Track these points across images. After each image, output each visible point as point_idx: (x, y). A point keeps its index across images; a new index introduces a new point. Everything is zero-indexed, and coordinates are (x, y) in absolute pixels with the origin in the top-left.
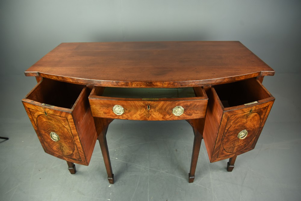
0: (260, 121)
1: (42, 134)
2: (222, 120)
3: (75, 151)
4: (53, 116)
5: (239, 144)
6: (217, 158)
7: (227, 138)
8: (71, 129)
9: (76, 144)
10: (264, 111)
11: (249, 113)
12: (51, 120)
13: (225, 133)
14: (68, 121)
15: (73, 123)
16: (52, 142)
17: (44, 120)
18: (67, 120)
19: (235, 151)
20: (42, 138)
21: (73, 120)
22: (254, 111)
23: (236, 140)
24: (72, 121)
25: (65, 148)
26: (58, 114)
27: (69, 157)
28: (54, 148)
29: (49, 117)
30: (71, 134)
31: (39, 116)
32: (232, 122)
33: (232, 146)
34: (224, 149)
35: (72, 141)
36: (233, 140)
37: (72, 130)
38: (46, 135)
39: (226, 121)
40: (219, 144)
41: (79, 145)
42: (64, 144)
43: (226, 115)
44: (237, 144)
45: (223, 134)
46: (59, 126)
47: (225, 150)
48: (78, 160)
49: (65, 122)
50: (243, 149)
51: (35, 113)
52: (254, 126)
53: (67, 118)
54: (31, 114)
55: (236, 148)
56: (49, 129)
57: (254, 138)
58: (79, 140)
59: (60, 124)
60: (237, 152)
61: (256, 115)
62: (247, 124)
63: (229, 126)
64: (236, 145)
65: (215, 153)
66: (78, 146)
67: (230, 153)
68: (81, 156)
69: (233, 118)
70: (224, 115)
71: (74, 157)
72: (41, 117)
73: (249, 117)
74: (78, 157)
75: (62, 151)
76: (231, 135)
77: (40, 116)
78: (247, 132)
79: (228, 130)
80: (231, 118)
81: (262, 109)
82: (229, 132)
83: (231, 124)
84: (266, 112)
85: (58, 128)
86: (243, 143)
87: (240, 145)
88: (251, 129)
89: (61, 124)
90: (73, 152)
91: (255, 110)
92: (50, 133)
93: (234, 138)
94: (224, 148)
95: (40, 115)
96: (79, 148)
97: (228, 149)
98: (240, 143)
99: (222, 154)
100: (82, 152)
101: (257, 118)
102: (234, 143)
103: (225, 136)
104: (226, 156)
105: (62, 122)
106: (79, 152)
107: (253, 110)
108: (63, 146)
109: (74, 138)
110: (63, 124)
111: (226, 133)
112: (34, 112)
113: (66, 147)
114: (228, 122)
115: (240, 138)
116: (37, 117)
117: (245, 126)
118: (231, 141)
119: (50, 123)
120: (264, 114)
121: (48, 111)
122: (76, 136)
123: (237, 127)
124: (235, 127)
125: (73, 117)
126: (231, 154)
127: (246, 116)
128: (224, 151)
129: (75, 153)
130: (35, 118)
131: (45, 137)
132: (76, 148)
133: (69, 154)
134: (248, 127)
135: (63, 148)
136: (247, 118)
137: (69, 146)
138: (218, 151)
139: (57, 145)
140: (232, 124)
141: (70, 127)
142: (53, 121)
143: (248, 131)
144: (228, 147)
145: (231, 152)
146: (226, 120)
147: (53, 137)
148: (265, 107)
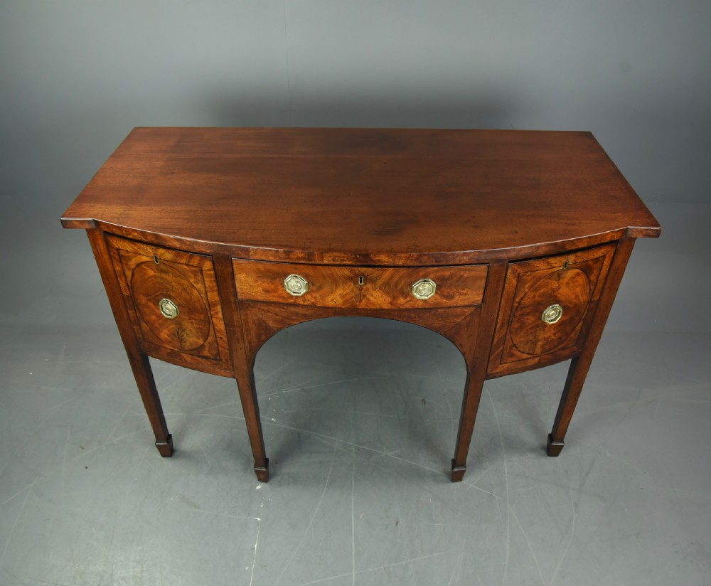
0: (588, 287)
1: (140, 304)
2: (507, 281)
3: (209, 338)
4: (172, 264)
5: (546, 336)
6: (501, 364)
7: (519, 321)
8: (206, 292)
9: (213, 322)
10: (595, 266)
11: (562, 268)
12: (166, 272)
13: (514, 309)
14: (202, 275)
15: (214, 279)
16: (160, 321)
17: (151, 273)
18: (201, 272)
19: (538, 351)
20: (138, 314)
21: (213, 272)
22: (573, 266)
23: (538, 326)
24: (210, 274)
25: (188, 332)
26: (184, 261)
27: (194, 352)
28: (162, 334)
29: (163, 267)
30: (205, 301)
31: (139, 265)
32: (527, 286)
33: (531, 339)
34: (515, 345)
35: (205, 317)
36: (533, 325)
37: (209, 294)
38: (148, 307)
40: (504, 332)
41: (219, 325)
42: (186, 324)
43: (514, 272)
44: (542, 335)
45: (509, 312)
46: (182, 285)
47: (516, 347)
48: (213, 359)
49: (195, 276)
50: (555, 347)
51: (130, 260)
52: (577, 297)
53: (201, 268)
54: (121, 262)
55: (540, 343)
56: (158, 293)
57: (580, 324)
58: (220, 315)
59: (185, 282)
60: (542, 352)
61: (578, 274)
62: (560, 291)
63: (521, 295)
64: (540, 338)
65: (496, 353)
66: (216, 327)
67: (528, 354)
68: (220, 349)
69: (529, 278)
70: (509, 271)
71: (206, 353)
72: (143, 268)
73: (564, 277)
74: (214, 352)
75: (181, 340)
76: (528, 314)
77: (143, 266)
78: (561, 310)
79: (519, 303)
80: (524, 278)
81: (590, 262)
82: (524, 307)
83: (525, 291)
84: (601, 269)
85: (180, 290)
86: (555, 334)
87: (548, 338)
88: (571, 303)
89: (188, 280)
90: (205, 341)
91: (575, 263)
92: (158, 301)
93: (534, 322)
94: (515, 343)
95: (143, 263)
96: (220, 331)
97: (522, 345)
98: (549, 334)
99: (512, 355)
100: (226, 340)
101: (581, 280)
102: (535, 332)
103: (514, 315)
104: (519, 360)
105: (189, 277)
106: (218, 340)
107: (570, 263)
108: (184, 328)
109: (210, 310)
110: (191, 281)
111: (516, 309)
112: (129, 257)
113: (190, 330)
114: (519, 284)
115: (547, 321)
116: (133, 267)
117: (556, 296)
118: (529, 327)
119: (162, 278)
120: (595, 272)
121: (163, 254)
122: (215, 305)
123: (539, 297)
124: (534, 297)
125: (214, 266)
126: (529, 356)
127: (556, 275)
128: (514, 348)
129: (209, 344)
130: (129, 269)
131: (146, 310)
132: (212, 332)
133: (195, 347)
134: (563, 299)
135: (183, 333)
136: (559, 280)
137: (198, 328)
138: (501, 348)
139: (172, 326)
140: (527, 290)
141: (205, 287)
142: (169, 275)
143: (564, 308)
144: (522, 339)
145: (531, 352)
146: (514, 282)
147: (167, 308)
148: (597, 258)
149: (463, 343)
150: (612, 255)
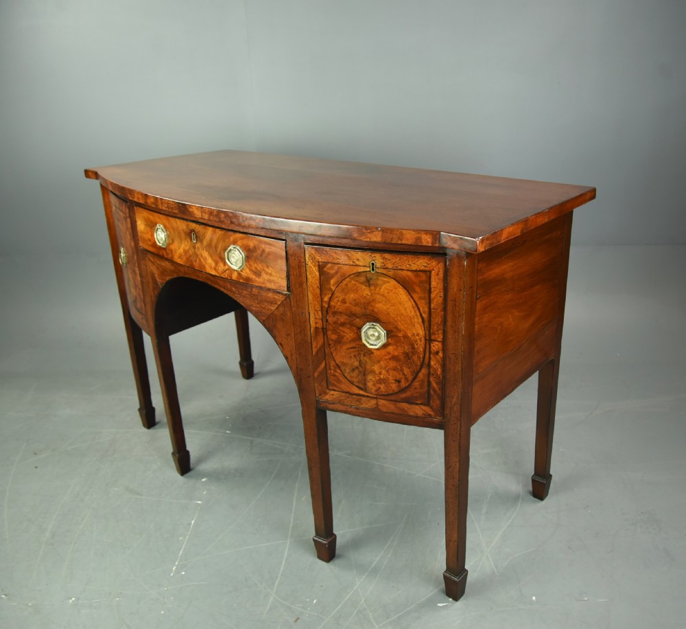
0: (418, 313)
2: (308, 269)
5: (377, 369)
6: (328, 388)
7: (334, 331)
10: (418, 283)
11: (368, 269)
13: (325, 312)
19: (371, 388)
22: (384, 272)
23: (360, 347)
32: (332, 282)
33: (355, 365)
34: (338, 367)
36: (353, 345)
39: (317, 274)
40: (321, 341)
43: (313, 258)
44: (369, 365)
45: (320, 313)
47: (341, 371)
50: (395, 393)
55: (371, 378)
57: (425, 371)
60: (379, 394)
61: (395, 287)
62: (377, 305)
63: (329, 293)
64: (368, 368)
65: (319, 369)
67: (359, 387)
69: (332, 272)
70: (307, 256)
73: (376, 285)
76: (343, 324)
79: (329, 304)
80: (325, 269)
81: (407, 274)
82: (336, 313)
83: (331, 289)
84: (430, 293)
86: (388, 372)
88: (396, 327)
91: (385, 268)
93: (353, 340)
94: (337, 362)
97: (347, 370)
98: (378, 366)
99: (338, 380)
102: (359, 356)
103: (327, 321)
104: (349, 393)
107: (378, 265)
111: (327, 312)
114: (323, 277)
115: (367, 343)
117: (373, 310)
118: (349, 345)
120: (421, 292)
123: (351, 303)
124: (344, 301)
127: (363, 279)
128: (339, 371)
134: (383, 318)
136: (370, 287)
138: (323, 364)
140: (333, 288)
143: (387, 332)
144: (345, 361)
145: (362, 386)
146: (316, 272)
148: (416, 271)
149: (283, 343)
150: (441, 275)
